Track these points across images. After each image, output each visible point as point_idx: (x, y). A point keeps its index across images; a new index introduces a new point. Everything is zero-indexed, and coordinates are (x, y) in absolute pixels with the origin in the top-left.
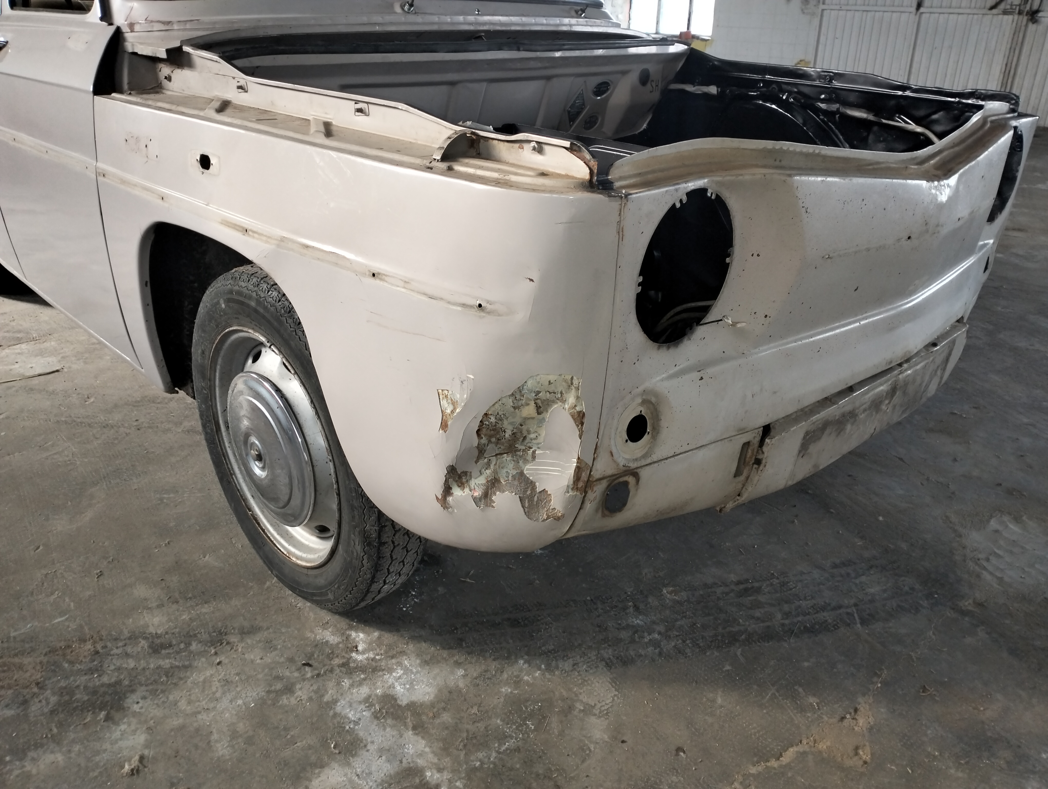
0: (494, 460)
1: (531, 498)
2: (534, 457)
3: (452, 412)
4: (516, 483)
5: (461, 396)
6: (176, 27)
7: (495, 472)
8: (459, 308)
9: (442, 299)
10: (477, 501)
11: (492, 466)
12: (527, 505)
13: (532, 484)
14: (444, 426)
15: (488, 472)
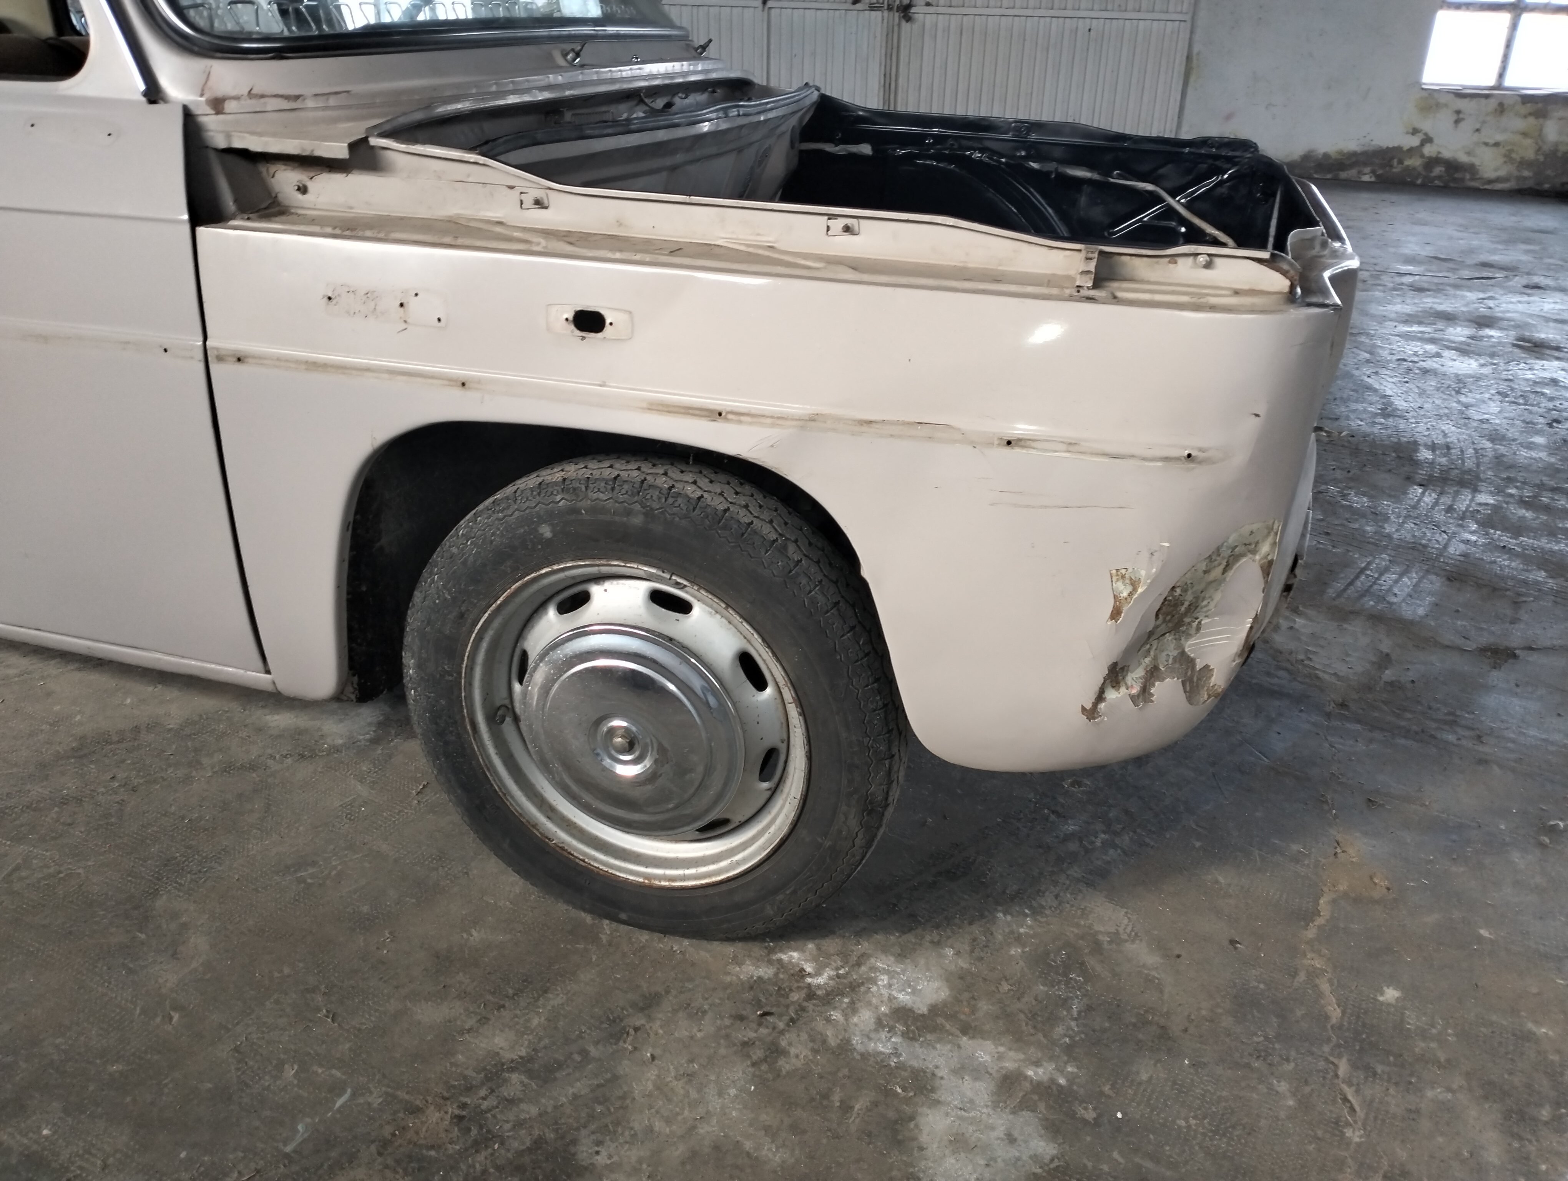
0: (1155, 643)
1: (1191, 680)
2: (1198, 629)
3: (1131, 594)
4: (1177, 665)
5: (1145, 572)
6: (310, 103)
7: (1155, 658)
8: (1159, 464)
9: (1132, 456)
10: (1134, 699)
11: (1152, 653)
12: (1188, 688)
13: (1191, 662)
14: (1116, 614)
15: (1147, 660)
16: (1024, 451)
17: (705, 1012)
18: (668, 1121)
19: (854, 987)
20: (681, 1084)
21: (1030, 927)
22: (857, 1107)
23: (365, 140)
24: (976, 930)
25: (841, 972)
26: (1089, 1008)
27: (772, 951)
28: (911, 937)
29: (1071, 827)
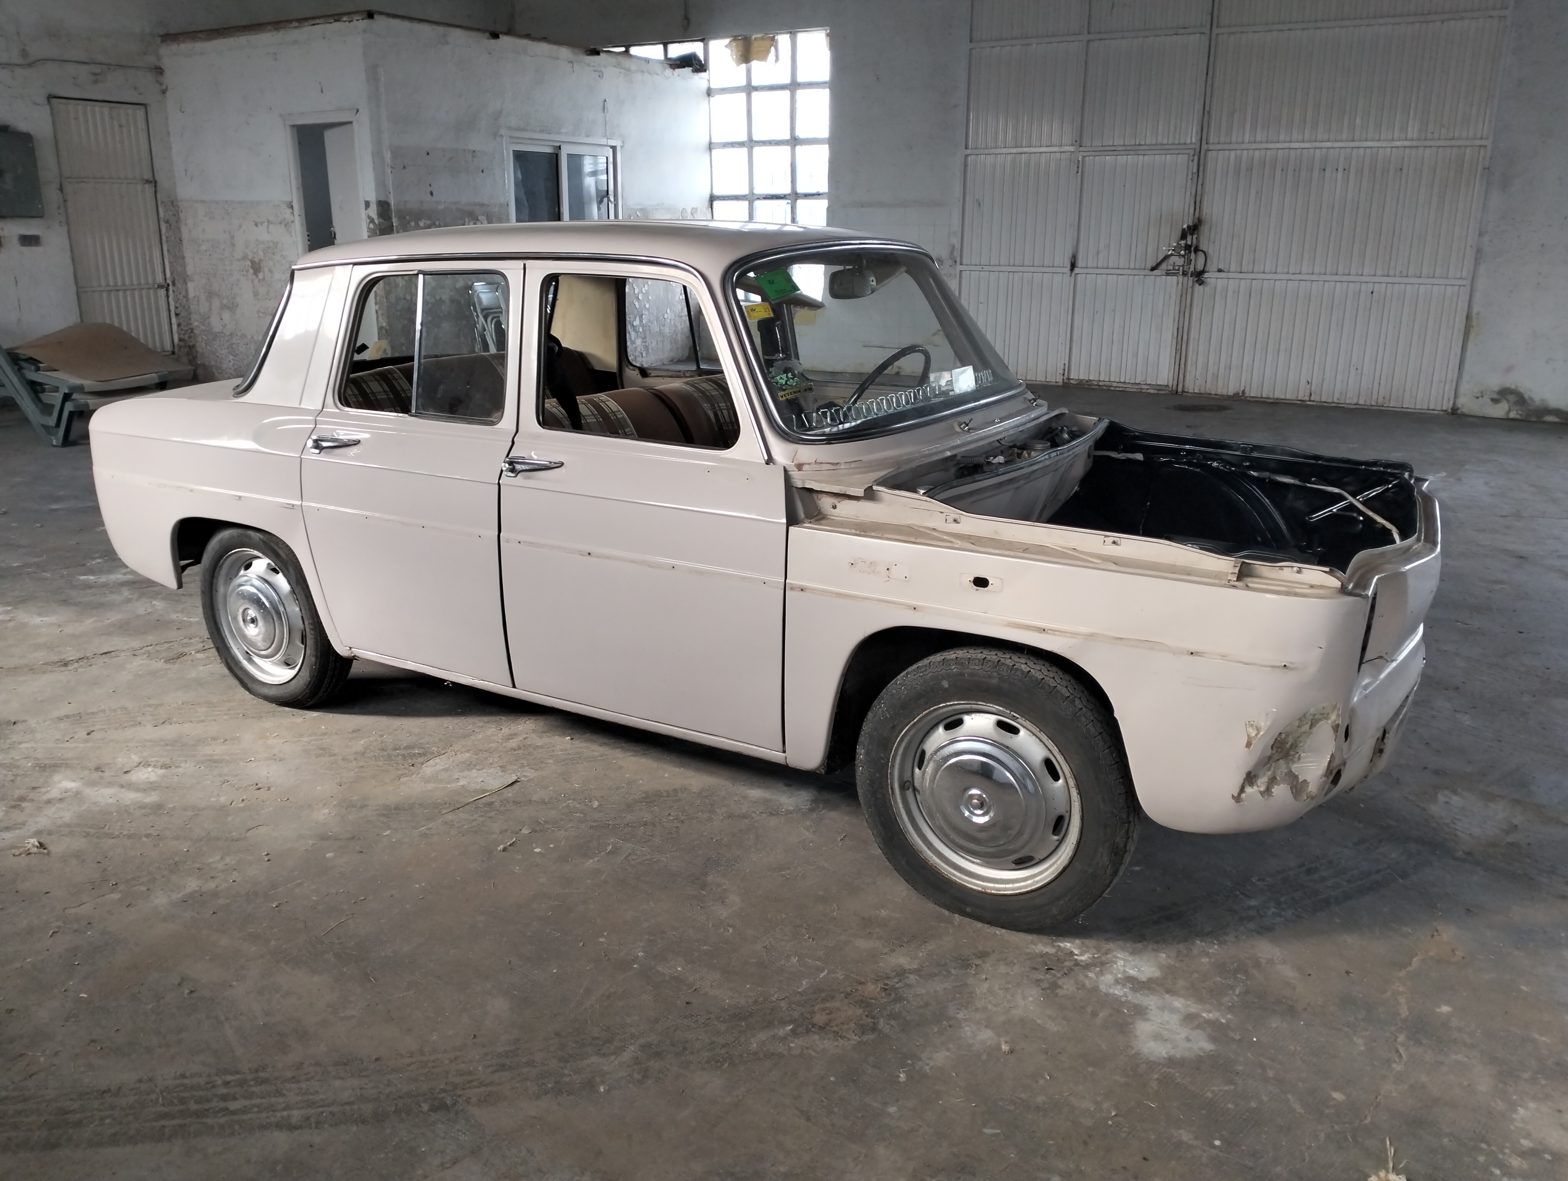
0: (1273, 764)
1: (1296, 788)
2: (1299, 758)
3: (1256, 735)
4: (1287, 777)
5: (1264, 724)
6: (842, 467)
7: (1274, 772)
8: (1269, 669)
9: (1255, 664)
10: (1262, 793)
11: (1272, 769)
12: (1294, 791)
13: (1296, 777)
14: (1249, 745)
15: (1270, 773)
16: (1199, 658)
17: (1015, 964)
18: (995, 1006)
19: (1103, 964)
20: (1001, 992)
21: (1215, 949)
22: (1101, 1015)
23: (871, 487)
24: (1181, 947)
25: (1096, 956)
26: (1247, 992)
27: (1054, 941)
28: (1139, 946)
29: (1253, 903)
